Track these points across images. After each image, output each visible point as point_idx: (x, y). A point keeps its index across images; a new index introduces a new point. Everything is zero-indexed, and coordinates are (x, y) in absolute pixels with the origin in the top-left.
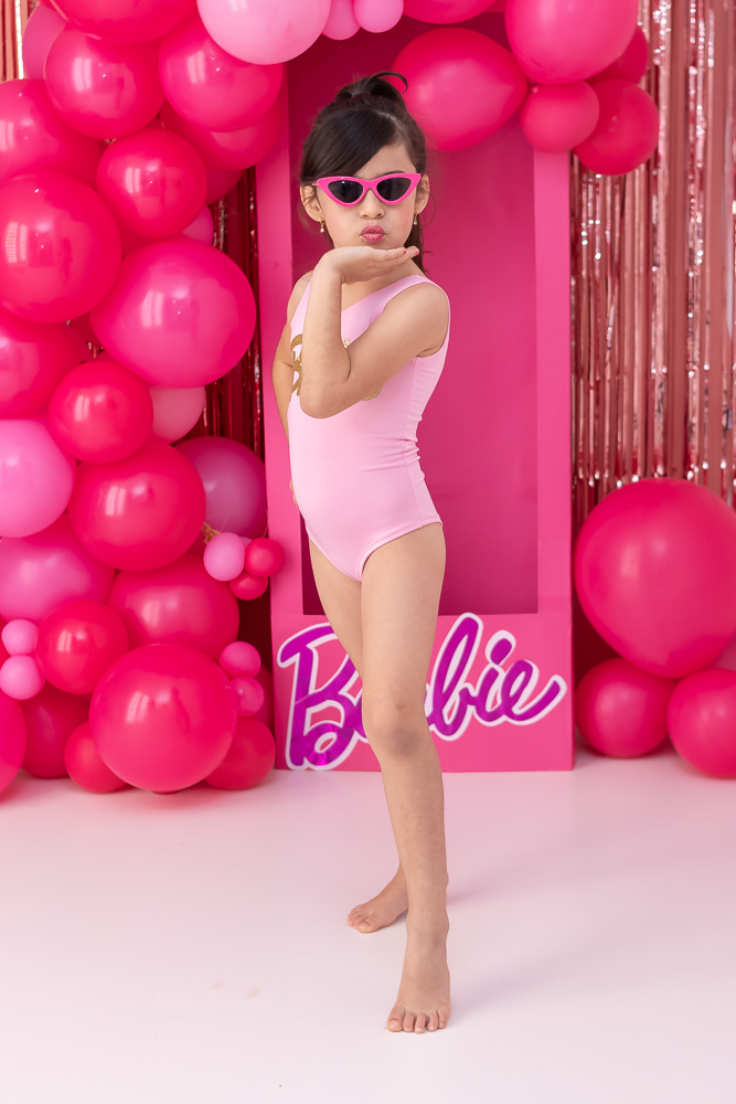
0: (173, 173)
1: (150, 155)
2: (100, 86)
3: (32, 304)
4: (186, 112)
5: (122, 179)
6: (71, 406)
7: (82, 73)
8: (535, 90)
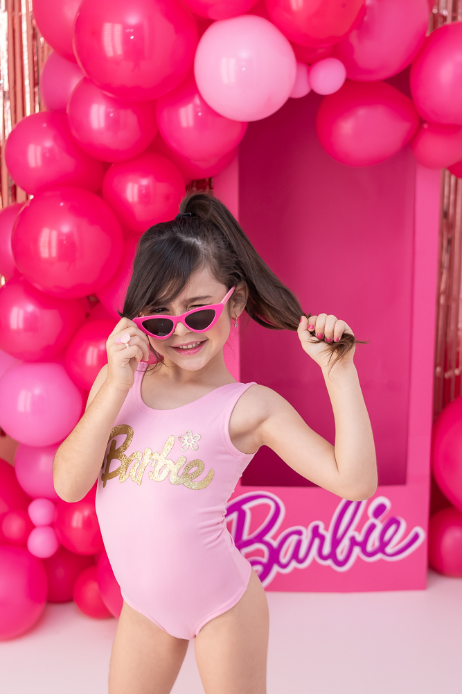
0: (163, 188)
1: (145, 173)
2: (113, 124)
3: (57, 287)
4: (174, 145)
5: (124, 191)
6: (84, 355)
7: (98, 115)
8: (426, 126)
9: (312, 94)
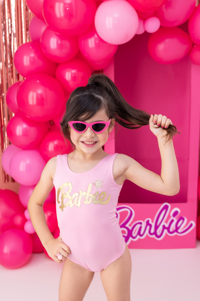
0: (81, 74)
1: (73, 68)
2: (60, 46)
3: (36, 117)
4: (86, 55)
5: (65, 75)
6: (48, 146)
7: (53, 43)
8: (195, 46)
9: (146, 33)
